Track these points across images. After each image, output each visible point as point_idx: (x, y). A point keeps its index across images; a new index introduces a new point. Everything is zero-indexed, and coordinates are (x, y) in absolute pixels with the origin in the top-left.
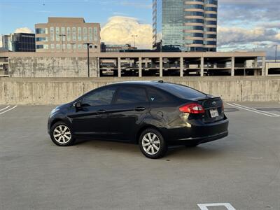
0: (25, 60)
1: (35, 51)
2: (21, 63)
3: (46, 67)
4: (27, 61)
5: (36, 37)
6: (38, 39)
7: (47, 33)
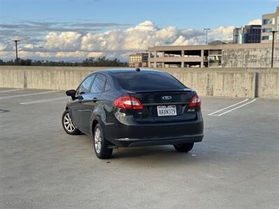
0: (238, 52)
1: (259, 42)
2: (233, 55)
3: (258, 58)
4: (240, 53)
5: (262, 28)
6: (264, 31)
7: (273, 23)
